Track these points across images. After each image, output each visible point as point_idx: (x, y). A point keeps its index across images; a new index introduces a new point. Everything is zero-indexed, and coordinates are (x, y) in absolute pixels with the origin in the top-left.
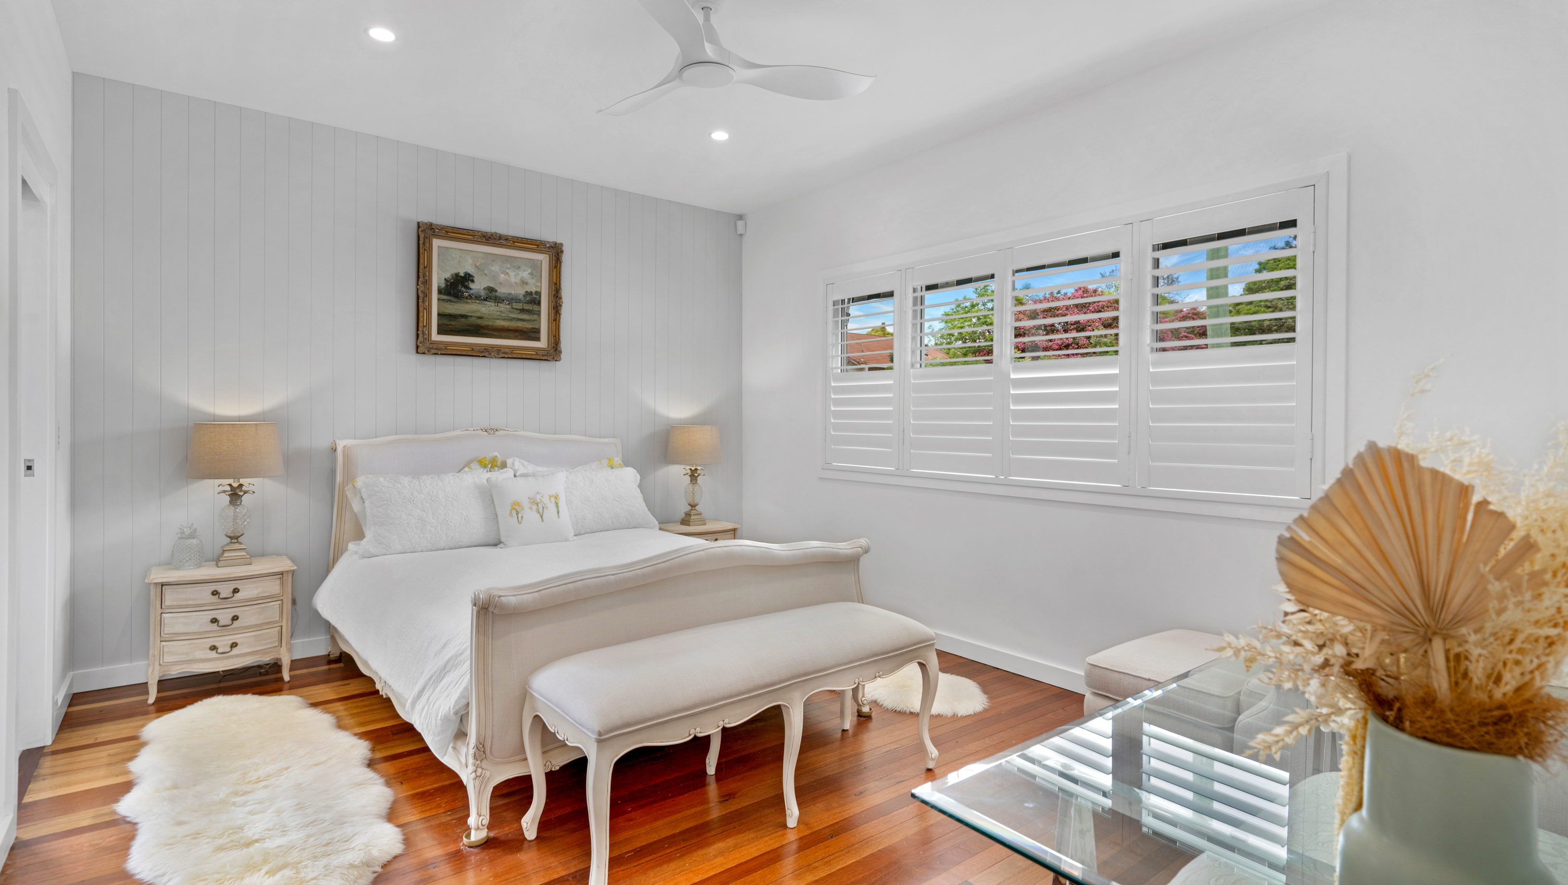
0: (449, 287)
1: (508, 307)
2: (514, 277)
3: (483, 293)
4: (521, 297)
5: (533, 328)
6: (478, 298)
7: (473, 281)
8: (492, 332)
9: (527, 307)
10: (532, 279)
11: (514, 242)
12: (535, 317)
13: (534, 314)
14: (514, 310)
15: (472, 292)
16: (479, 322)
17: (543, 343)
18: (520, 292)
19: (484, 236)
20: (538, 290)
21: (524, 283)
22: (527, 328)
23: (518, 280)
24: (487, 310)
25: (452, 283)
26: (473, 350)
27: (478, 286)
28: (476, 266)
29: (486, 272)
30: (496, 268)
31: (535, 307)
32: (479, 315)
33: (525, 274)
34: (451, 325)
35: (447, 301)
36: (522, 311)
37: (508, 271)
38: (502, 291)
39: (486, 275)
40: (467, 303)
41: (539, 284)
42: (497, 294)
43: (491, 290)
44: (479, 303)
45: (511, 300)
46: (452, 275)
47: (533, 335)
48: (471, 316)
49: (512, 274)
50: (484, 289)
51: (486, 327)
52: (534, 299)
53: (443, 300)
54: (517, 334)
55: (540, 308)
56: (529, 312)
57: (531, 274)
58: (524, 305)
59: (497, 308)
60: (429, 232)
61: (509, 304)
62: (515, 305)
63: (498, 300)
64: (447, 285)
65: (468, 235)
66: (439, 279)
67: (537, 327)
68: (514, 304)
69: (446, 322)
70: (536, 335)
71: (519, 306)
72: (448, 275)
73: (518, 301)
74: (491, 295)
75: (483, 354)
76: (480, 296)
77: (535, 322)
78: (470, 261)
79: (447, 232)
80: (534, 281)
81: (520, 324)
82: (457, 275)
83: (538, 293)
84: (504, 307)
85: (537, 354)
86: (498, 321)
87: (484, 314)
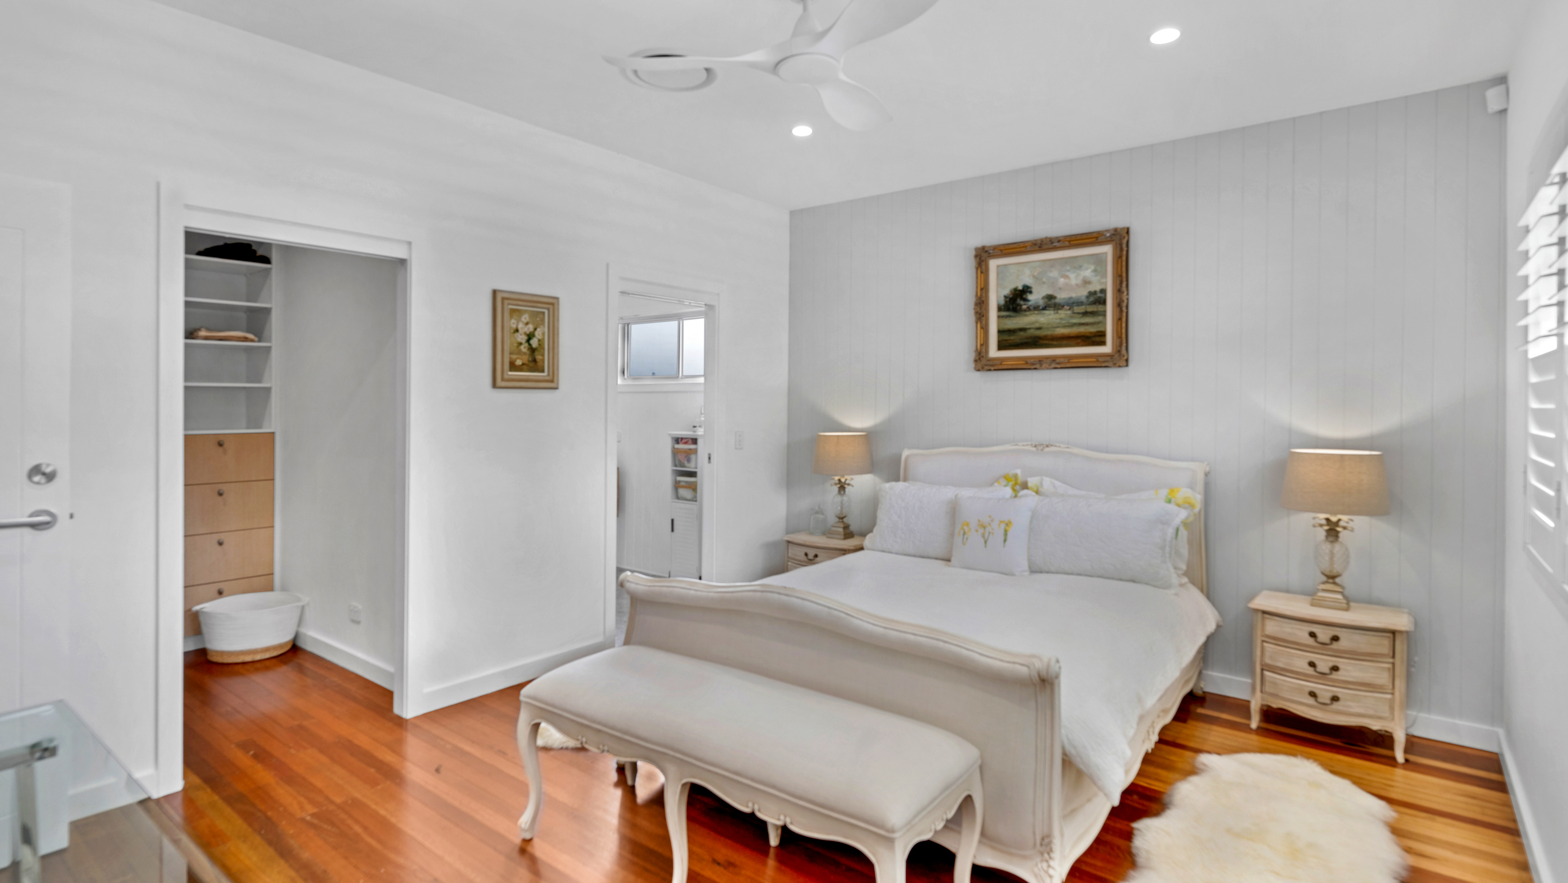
0: (1008, 303)
1: (1069, 312)
2: (1074, 278)
3: (1041, 303)
4: (1084, 299)
5: (1098, 332)
6: (1036, 308)
7: (1031, 292)
8: (1051, 342)
9: (1090, 309)
10: (1096, 276)
11: (1069, 241)
12: (1100, 318)
13: (1099, 315)
14: (1076, 315)
15: (1030, 303)
16: (1038, 333)
17: (1107, 349)
18: (1082, 293)
19: (1035, 244)
20: (1103, 287)
21: (1086, 282)
22: (1091, 333)
23: (1079, 281)
24: (1047, 319)
25: (1011, 299)
26: (1027, 363)
27: (1035, 297)
28: (1034, 277)
29: (1044, 280)
30: (1054, 274)
31: (1100, 308)
32: (1037, 325)
33: (1087, 272)
34: (1010, 340)
35: (1007, 317)
36: (1085, 314)
37: (1068, 274)
38: (1061, 296)
39: (1044, 283)
40: (1026, 315)
41: (1104, 280)
42: (1057, 301)
43: (1050, 297)
44: (1037, 314)
45: (1072, 304)
46: (1011, 291)
47: (1097, 339)
48: (1030, 329)
49: (1072, 276)
50: (1043, 298)
51: (1045, 338)
52: (1098, 299)
53: (1003, 317)
54: (1079, 341)
55: (1105, 308)
56: (1093, 314)
57: (1095, 271)
58: (1088, 307)
59: (1057, 316)
60: (984, 255)
61: (1070, 309)
62: (1077, 309)
63: (1057, 307)
64: (1006, 302)
65: (1020, 248)
66: (998, 296)
67: (1102, 329)
68: (1075, 308)
69: (1006, 337)
70: (1102, 339)
71: (1082, 309)
72: (1007, 291)
73: (1079, 303)
74: (1051, 304)
75: (1034, 367)
76: (1039, 307)
77: (1100, 325)
78: (1027, 272)
79: (1001, 251)
80: (1098, 278)
81: (1082, 330)
82: (1016, 290)
83: (1103, 291)
84: (1063, 313)
85: (1098, 361)
86: (1058, 329)
87: (1043, 324)
